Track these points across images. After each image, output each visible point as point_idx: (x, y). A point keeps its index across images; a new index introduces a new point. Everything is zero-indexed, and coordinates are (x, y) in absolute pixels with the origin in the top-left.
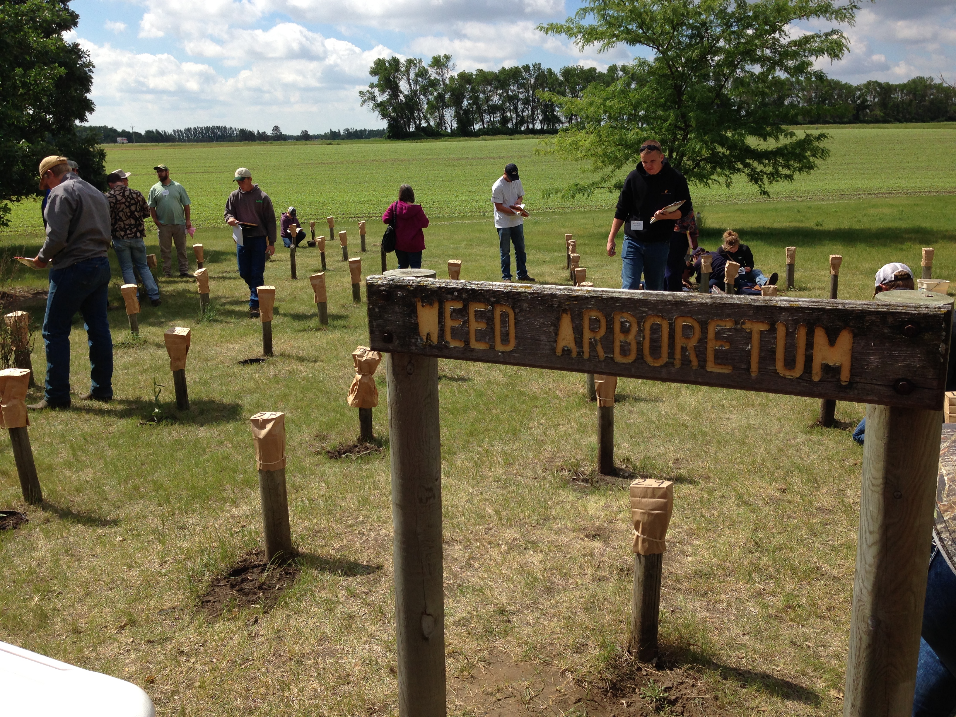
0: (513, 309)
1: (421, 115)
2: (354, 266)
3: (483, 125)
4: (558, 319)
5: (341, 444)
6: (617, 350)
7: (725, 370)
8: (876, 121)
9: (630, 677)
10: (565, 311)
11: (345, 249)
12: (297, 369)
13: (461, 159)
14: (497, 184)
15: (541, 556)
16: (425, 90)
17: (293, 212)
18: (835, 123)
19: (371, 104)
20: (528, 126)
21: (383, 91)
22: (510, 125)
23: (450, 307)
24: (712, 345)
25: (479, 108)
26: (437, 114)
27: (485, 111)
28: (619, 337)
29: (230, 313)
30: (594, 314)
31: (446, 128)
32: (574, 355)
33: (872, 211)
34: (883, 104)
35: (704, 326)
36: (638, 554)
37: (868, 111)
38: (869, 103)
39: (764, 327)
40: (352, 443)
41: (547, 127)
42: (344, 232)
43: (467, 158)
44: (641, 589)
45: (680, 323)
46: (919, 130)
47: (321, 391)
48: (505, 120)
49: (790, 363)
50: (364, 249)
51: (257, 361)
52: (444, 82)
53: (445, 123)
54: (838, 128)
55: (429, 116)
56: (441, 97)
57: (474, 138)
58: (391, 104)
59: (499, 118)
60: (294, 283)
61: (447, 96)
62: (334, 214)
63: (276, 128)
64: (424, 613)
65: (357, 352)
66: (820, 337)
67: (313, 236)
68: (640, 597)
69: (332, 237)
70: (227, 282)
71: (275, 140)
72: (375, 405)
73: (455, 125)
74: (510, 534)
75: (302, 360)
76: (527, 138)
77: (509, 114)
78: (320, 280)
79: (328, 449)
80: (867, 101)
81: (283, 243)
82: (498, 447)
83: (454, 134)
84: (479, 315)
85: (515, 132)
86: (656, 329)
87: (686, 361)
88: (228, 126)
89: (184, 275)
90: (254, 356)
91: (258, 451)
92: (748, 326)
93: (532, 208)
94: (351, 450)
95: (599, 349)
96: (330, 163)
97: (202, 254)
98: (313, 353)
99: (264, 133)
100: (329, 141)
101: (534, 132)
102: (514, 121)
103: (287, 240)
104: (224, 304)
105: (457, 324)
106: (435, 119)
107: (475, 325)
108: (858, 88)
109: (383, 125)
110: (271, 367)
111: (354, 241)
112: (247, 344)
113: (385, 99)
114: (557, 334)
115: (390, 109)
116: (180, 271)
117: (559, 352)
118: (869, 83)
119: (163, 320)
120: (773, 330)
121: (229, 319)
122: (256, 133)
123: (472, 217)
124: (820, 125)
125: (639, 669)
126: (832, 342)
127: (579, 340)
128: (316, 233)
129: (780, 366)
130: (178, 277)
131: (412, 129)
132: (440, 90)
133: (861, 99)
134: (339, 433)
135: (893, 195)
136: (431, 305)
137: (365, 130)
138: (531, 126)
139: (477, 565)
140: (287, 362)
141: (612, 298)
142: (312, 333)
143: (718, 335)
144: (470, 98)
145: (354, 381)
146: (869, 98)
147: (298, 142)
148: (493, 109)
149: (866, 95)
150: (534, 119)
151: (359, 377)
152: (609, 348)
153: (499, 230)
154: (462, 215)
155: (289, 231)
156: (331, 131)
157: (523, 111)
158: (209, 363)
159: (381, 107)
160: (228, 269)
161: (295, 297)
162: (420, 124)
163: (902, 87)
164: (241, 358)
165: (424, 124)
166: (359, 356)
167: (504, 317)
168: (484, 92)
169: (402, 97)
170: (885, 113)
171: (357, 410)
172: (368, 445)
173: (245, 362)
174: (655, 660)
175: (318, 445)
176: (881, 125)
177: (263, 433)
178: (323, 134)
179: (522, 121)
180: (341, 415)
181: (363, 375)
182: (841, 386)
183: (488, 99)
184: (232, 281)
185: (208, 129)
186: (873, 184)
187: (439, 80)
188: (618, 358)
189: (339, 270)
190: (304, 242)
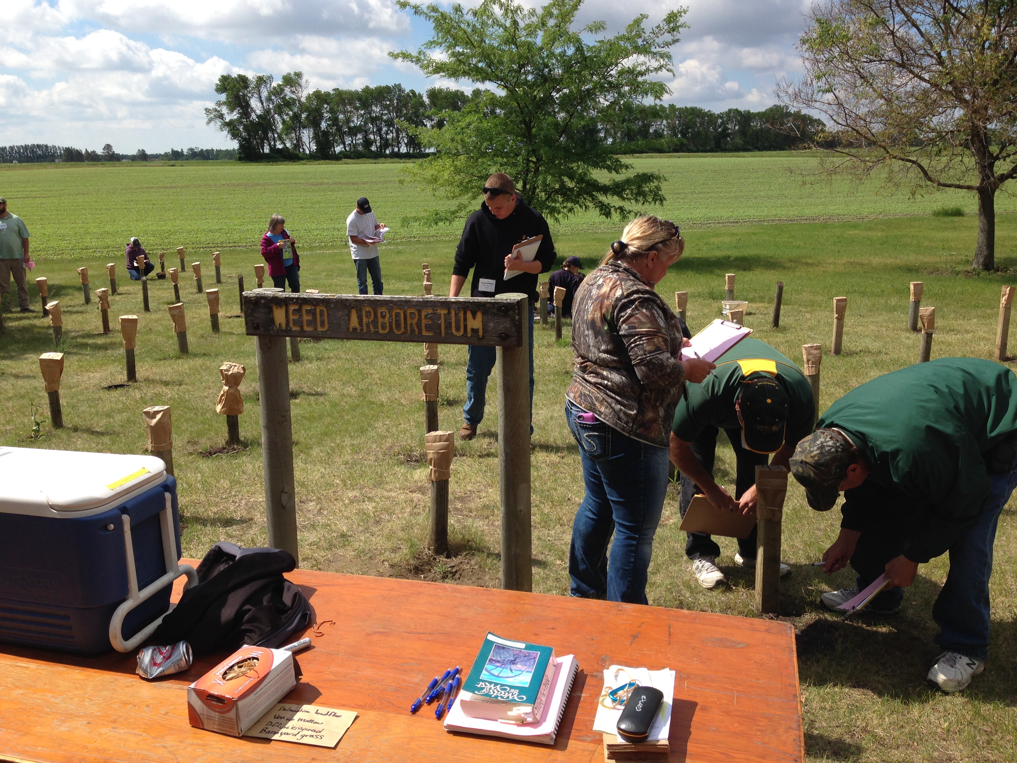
0: (326, 308)
1: (276, 136)
2: (212, 297)
3: (345, 148)
4: (350, 312)
5: (211, 447)
6: (380, 327)
7: (430, 334)
8: (737, 149)
9: (429, 563)
10: (353, 308)
11: (199, 282)
12: (163, 392)
13: (322, 184)
14: (351, 217)
15: (374, 504)
16: (279, 110)
17: (136, 243)
18: (698, 151)
19: (219, 122)
20: (393, 150)
21: (232, 110)
22: (373, 148)
23: (292, 308)
24: (424, 322)
25: (339, 129)
26: (293, 135)
27: (345, 132)
28: (380, 320)
29: (85, 346)
30: (368, 309)
31: (304, 150)
32: (359, 331)
33: (713, 240)
34: (743, 132)
35: (420, 312)
36: (432, 481)
37: (729, 139)
38: (729, 131)
39: (446, 312)
40: (221, 446)
41: (414, 150)
42: (198, 263)
43: (328, 183)
44: (435, 504)
45: (409, 311)
46: (774, 159)
47: (188, 408)
48: (368, 143)
49: (458, 329)
50: (219, 281)
51: (122, 386)
52: (299, 101)
53: (303, 145)
54: (699, 157)
55: (284, 137)
56: (296, 117)
57: (334, 162)
58: (241, 123)
59: (361, 141)
60: (148, 315)
61: (304, 116)
62: (182, 244)
63: (108, 147)
64: (283, 491)
65: (224, 367)
66: (469, 315)
67: (163, 267)
68: (435, 510)
69: (183, 269)
70: (74, 316)
71: (106, 160)
72: (241, 413)
73: (314, 147)
74: (351, 494)
75: (166, 384)
76: (393, 163)
77: (372, 137)
78: (178, 310)
79: (200, 451)
80: (729, 129)
81: (129, 275)
82: (348, 441)
83: (313, 157)
84: (308, 312)
85: (379, 155)
86: (397, 315)
87: (413, 331)
88: (50, 144)
89: (25, 310)
90: (117, 383)
91: (150, 436)
92: (439, 311)
93: (397, 237)
94: (221, 450)
95: (371, 327)
96: (174, 187)
97: (46, 288)
98: (176, 378)
99: (94, 152)
100: (172, 162)
101: (398, 156)
102: (378, 144)
103: (134, 273)
104: (75, 337)
105: (296, 318)
106: (291, 140)
107: (306, 318)
108: (720, 116)
109: (234, 145)
110: (137, 391)
111: (208, 272)
112: (109, 372)
113: (236, 117)
114: (349, 320)
115: (241, 128)
116: (21, 306)
117: (351, 330)
118: (730, 110)
119: (14, 354)
120: (449, 313)
121: (84, 352)
122: (84, 152)
123: (333, 247)
124: (682, 154)
125: (435, 559)
126: (474, 318)
127: (360, 322)
128: (166, 264)
129: (454, 331)
130: (19, 312)
131: (267, 150)
132: (296, 110)
133: (722, 127)
134: (209, 439)
135: (739, 224)
136: (281, 307)
137: (212, 150)
138: (396, 149)
139: (325, 512)
140: (151, 386)
141: (376, 300)
142: (173, 361)
143: (426, 316)
144: (330, 119)
145: (222, 393)
146: (729, 126)
147: (134, 163)
148: (353, 132)
149: (728, 124)
150: (399, 143)
151: (226, 388)
152: (376, 327)
153: (355, 261)
154: (323, 244)
155: (135, 265)
156: (173, 151)
157: (387, 134)
158: (73, 390)
159: (231, 127)
160: (72, 303)
161: (150, 329)
162: (275, 145)
163: (760, 116)
164: (105, 384)
165: (279, 146)
166: (225, 370)
167: (322, 312)
168: (344, 113)
169: (253, 116)
170: (744, 142)
171: (225, 416)
172: (236, 446)
173: (110, 388)
174: (445, 553)
175: (190, 449)
176: (741, 154)
177: (154, 422)
178: (163, 153)
179: (386, 144)
180: (209, 425)
181: (230, 387)
182: (479, 338)
183: (348, 120)
184: (79, 315)
185: (26, 147)
186: (724, 213)
187: (295, 100)
188: (381, 331)
189: (194, 302)
190: (153, 274)
